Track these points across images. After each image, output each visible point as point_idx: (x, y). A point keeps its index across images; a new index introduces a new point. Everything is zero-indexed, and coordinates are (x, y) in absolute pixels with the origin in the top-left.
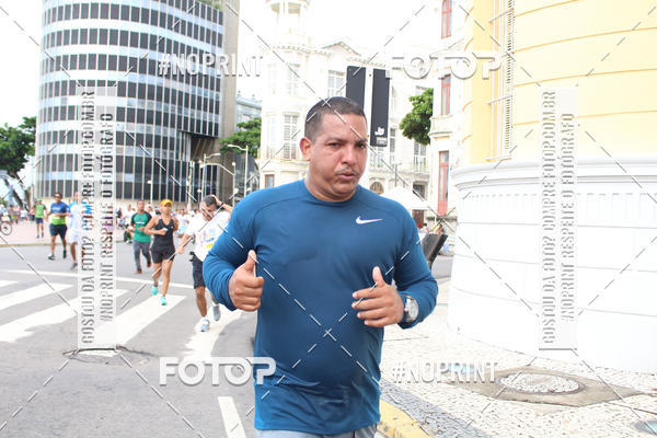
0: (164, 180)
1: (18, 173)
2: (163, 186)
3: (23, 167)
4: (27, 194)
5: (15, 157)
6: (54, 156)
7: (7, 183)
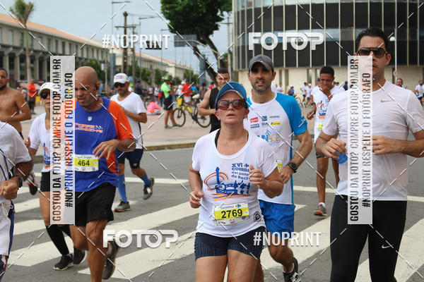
0: (413, 34)
1: (211, 37)
2: (413, 44)
3: (216, 28)
4: (223, 65)
5: (205, 15)
6: (258, 11)
7: (196, 50)
